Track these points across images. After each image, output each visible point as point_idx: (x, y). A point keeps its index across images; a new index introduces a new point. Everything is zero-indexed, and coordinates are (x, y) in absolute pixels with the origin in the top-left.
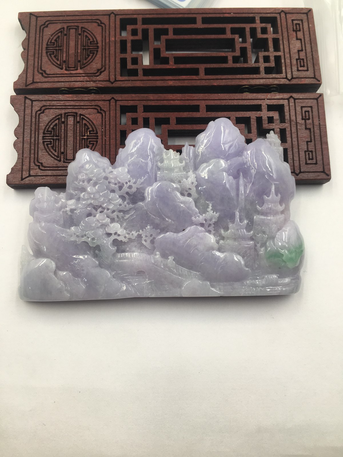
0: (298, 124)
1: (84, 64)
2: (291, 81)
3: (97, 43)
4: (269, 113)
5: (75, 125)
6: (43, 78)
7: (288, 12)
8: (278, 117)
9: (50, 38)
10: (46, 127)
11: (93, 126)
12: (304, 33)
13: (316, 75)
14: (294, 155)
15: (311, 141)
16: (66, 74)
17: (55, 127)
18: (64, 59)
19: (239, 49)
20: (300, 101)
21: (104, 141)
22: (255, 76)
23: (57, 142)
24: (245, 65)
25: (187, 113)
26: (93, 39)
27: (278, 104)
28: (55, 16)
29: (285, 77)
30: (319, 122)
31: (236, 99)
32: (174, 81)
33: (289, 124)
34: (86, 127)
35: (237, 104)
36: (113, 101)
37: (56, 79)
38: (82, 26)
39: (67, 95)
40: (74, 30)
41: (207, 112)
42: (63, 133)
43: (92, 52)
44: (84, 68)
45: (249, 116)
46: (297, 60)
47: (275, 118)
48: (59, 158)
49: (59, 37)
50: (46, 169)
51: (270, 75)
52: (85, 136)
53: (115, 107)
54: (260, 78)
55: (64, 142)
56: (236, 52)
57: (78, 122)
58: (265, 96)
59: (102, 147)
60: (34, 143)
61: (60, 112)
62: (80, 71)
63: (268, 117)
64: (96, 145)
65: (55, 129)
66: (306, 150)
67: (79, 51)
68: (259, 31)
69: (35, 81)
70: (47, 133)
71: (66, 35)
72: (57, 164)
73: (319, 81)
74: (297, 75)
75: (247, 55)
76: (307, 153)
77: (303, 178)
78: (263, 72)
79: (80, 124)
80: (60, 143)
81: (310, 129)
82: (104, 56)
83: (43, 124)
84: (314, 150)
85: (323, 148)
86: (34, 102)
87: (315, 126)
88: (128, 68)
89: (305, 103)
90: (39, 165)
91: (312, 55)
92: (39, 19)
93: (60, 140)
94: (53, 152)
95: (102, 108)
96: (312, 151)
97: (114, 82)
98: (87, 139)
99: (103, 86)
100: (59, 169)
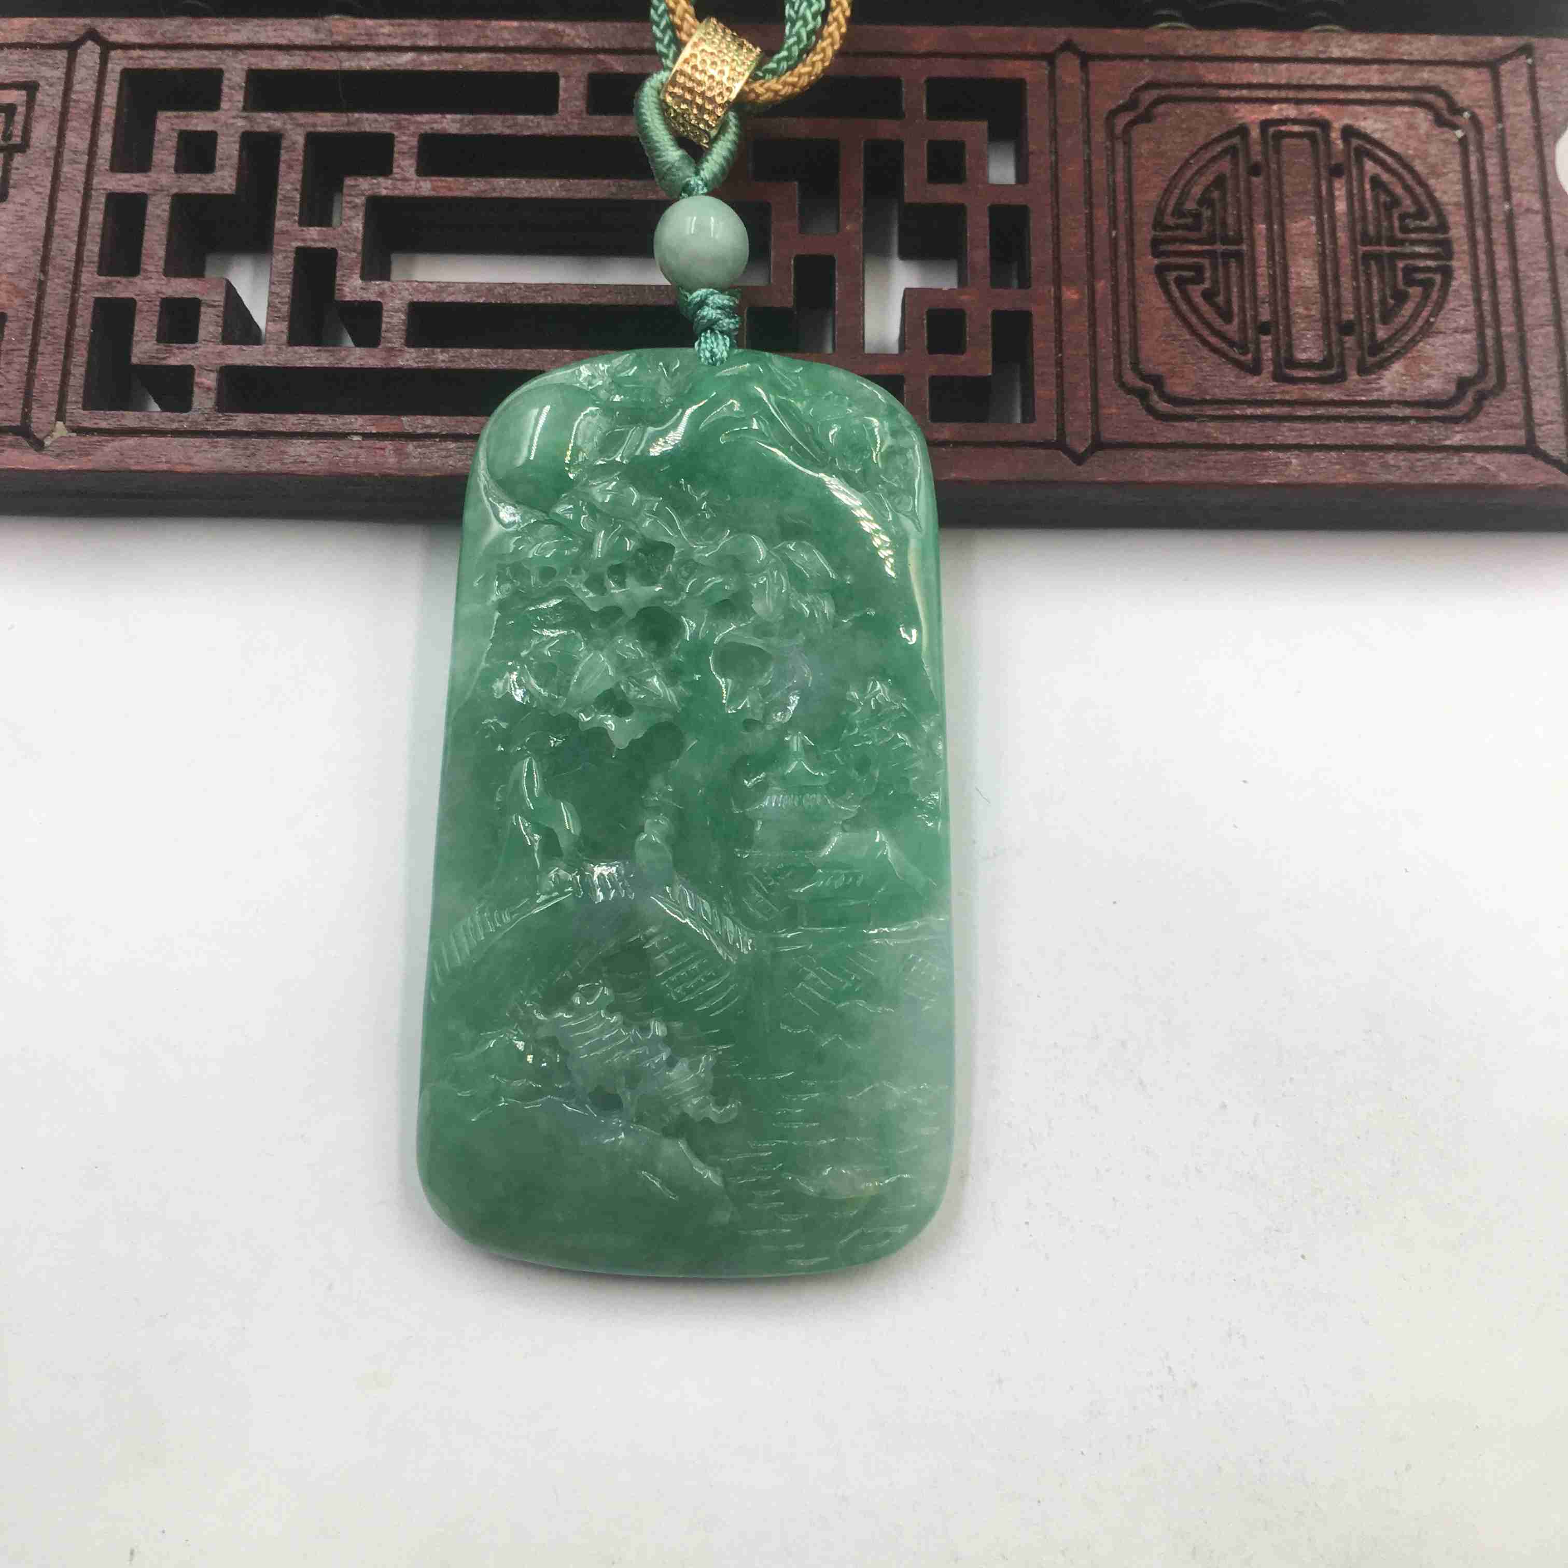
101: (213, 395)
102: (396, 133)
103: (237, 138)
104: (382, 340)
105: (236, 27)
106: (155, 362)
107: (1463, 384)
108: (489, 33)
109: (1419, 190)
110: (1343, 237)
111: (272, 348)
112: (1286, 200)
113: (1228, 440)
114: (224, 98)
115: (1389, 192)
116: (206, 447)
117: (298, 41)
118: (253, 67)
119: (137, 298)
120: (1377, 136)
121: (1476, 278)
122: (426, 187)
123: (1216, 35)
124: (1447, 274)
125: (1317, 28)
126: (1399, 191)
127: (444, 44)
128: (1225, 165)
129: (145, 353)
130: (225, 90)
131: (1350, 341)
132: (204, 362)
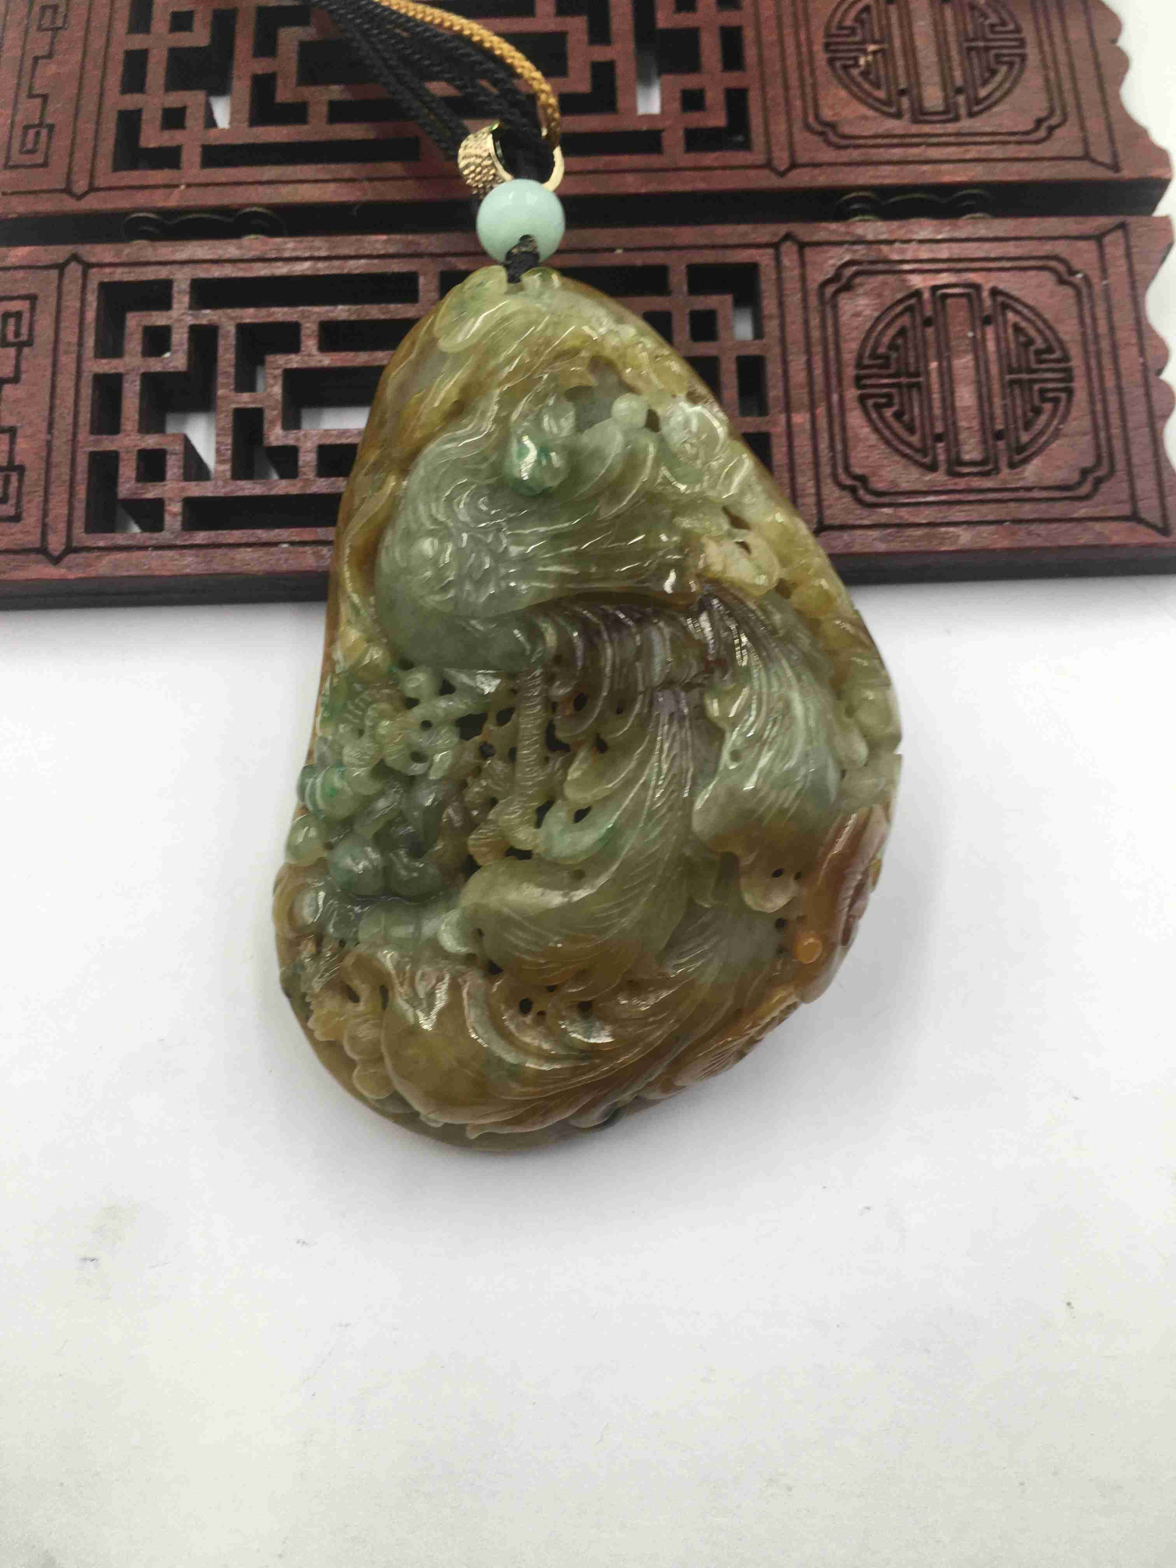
101: (179, 518)
102: (301, 321)
103: (186, 330)
104: (300, 474)
105: (182, 248)
106: (135, 497)
107: (1085, 473)
108: (366, 245)
109: (1048, 333)
110: (994, 369)
111: (220, 483)
112: (953, 343)
113: (917, 520)
114: (175, 301)
115: (1026, 335)
116: (177, 557)
117: (227, 256)
118: (195, 277)
119: (121, 450)
120: (1016, 293)
121: (1091, 395)
122: (326, 360)
123: (895, 224)
124: (1070, 392)
125: (968, 216)
126: (1032, 332)
127: (333, 254)
128: (906, 320)
129: (128, 489)
130: (175, 295)
131: (1001, 444)
132: (171, 495)
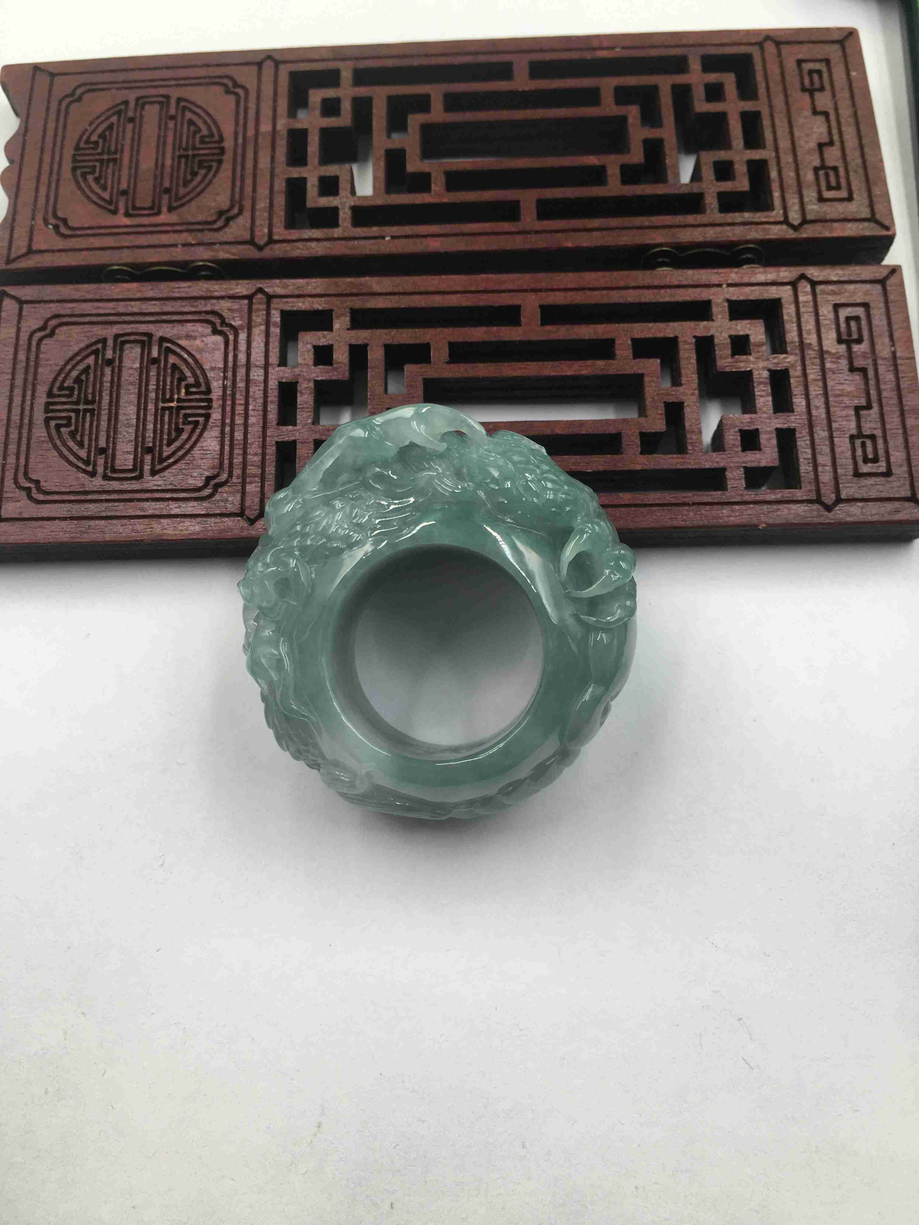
0: (825, 356)
1: (180, 199)
2: (802, 230)
3: (221, 139)
4: (734, 326)
5: (144, 371)
6: (59, 239)
7: (783, 40)
8: (764, 337)
9: (86, 130)
10: (58, 375)
11: (198, 372)
12: (834, 96)
13: (876, 210)
14: (817, 447)
15: (869, 407)
16: (126, 226)
17: (84, 375)
18: (124, 186)
19: (641, 144)
20: (831, 287)
21: (228, 414)
22: (690, 219)
23: (88, 419)
24: (660, 190)
25: (484, 329)
26: (209, 128)
27: (761, 298)
28: (103, 72)
29: (782, 219)
30: (893, 349)
31: (631, 285)
32: (443, 239)
33: (798, 358)
34: (177, 376)
35: (637, 300)
36: (261, 298)
37: (97, 242)
38: (181, 96)
39: (125, 285)
40: (157, 107)
41: (542, 324)
42: (108, 392)
43: (205, 164)
44: (180, 210)
45: (671, 336)
46: (816, 170)
47: (752, 339)
48: (91, 466)
49: (110, 127)
50: (50, 498)
51: (737, 214)
52: (172, 401)
53: (264, 317)
54: (706, 223)
55: (109, 420)
56: (632, 152)
57: (155, 361)
58: (722, 275)
59: (223, 432)
60: (18, 421)
61: (100, 333)
62: (164, 217)
63: (730, 336)
64: (204, 428)
65: (84, 383)
66: (854, 432)
67: (168, 162)
68: (699, 93)
69: (35, 247)
70: (58, 393)
71: (132, 120)
72: (83, 485)
73: (887, 228)
74: (818, 212)
75: (664, 159)
76: (858, 442)
77: (849, 519)
78: (712, 206)
79: (159, 368)
80: (95, 423)
81: (863, 371)
82: (239, 174)
83: (49, 368)
84: (878, 433)
85: (908, 426)
86: (25, 306)
87: (880, 362)
88: (310, 204)
89: (846, 294)
90: (28, 490)
91: (863, 155)
92: (57, 79)
93: (96, 412)
94: (75, 448)
95: (227, 321)
96: (873, 437)
97: (267, 244)
98: (179, 408)
99: (232, 257)
100: (90, 497)
